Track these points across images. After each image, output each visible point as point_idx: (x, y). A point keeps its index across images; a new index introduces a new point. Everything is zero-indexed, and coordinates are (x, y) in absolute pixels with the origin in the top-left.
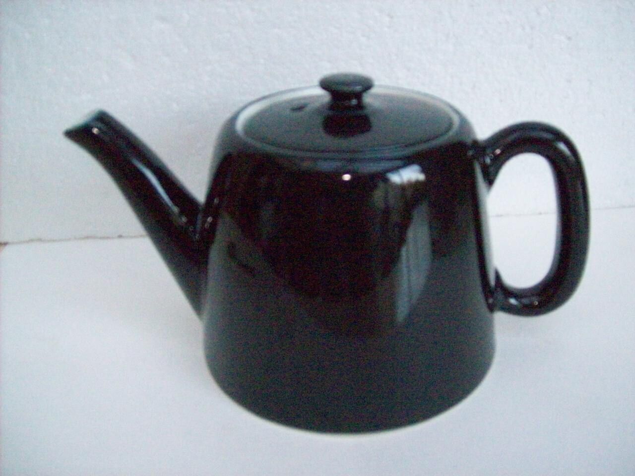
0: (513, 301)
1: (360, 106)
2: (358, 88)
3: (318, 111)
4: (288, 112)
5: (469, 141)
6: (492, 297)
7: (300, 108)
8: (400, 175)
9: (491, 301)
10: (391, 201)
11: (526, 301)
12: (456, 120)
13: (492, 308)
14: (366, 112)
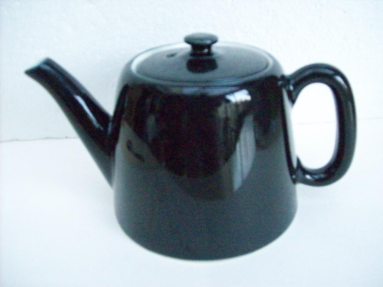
0: (308, 177)
1: (210, 54)
2: (208, 42)
3: (183, 57)
4: (165, 58)
5: (279, 75)
6: (295, 174)
7: (172, 55)
8: (235, 97)
9: (294, 177)
10: (229, 114)
11: (316, 177)
12: (271, 62)
13: (295, 181)
14: (214, 57)
